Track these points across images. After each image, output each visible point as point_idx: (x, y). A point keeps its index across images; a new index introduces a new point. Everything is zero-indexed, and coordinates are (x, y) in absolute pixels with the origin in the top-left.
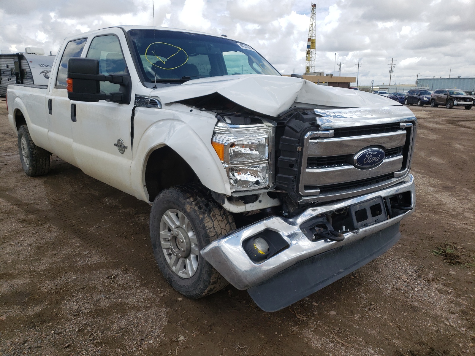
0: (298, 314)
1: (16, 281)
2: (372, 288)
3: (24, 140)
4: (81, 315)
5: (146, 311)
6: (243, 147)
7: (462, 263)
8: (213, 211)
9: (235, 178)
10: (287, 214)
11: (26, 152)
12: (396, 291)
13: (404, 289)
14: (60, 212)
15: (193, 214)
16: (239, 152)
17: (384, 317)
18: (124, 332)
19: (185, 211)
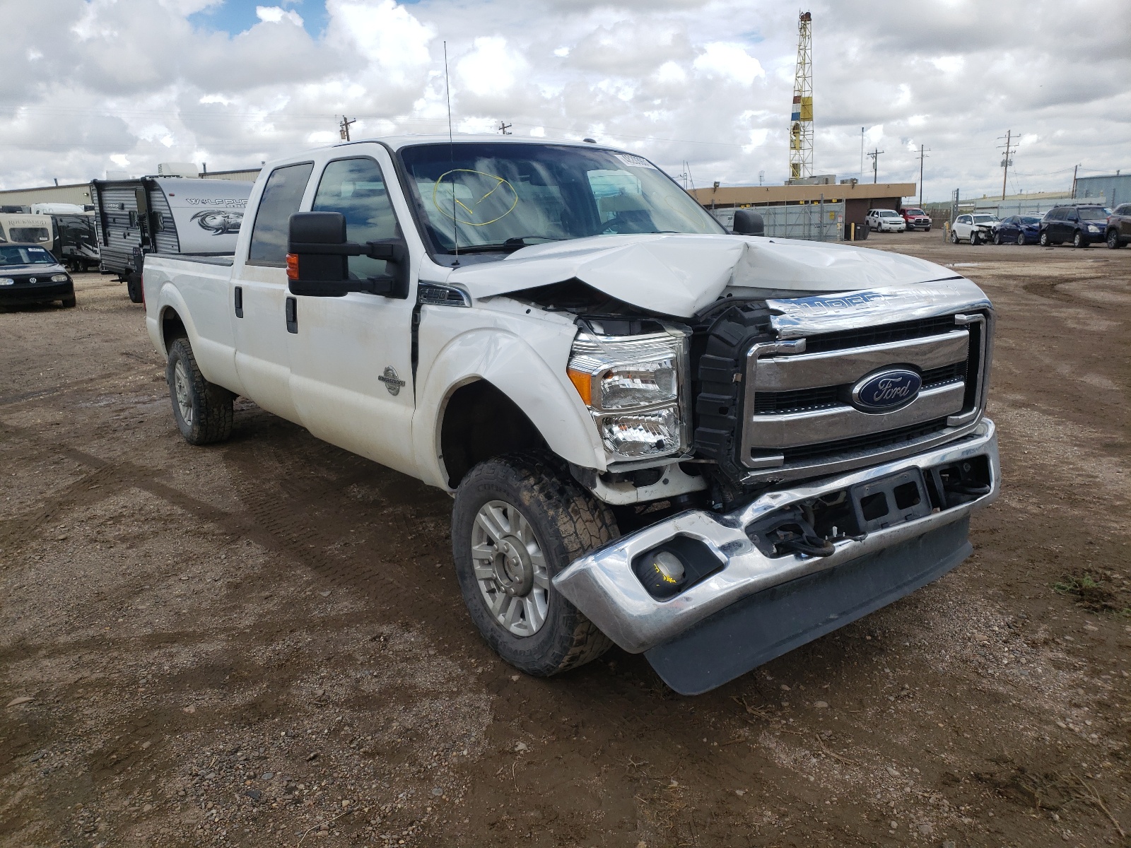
0: (749, 705)
1: (203, 647)
2: (909, 658)
3: (180, 371)
4: (331, 706)
5: (451, 698)
6: (628, 378)
7: (1115, 609)
8: (574, 501)
9: (615, 438)
10: (720, 506)
11: (186, 395)
12: (962, 665)
13: (977, 661)
14: (265, 517)
15: (535, 509)
16: (621, 386)
17: (927, 712)
18: (413, 735)
19: (519, 504)
